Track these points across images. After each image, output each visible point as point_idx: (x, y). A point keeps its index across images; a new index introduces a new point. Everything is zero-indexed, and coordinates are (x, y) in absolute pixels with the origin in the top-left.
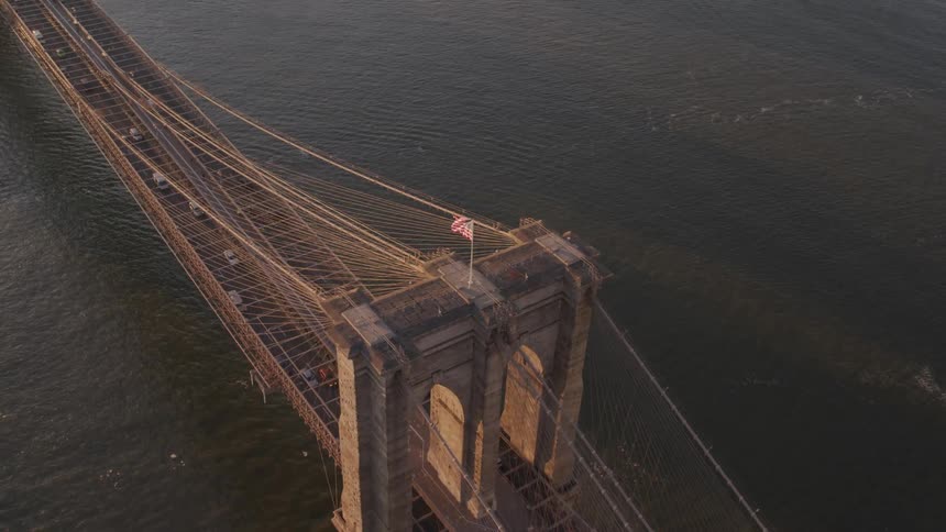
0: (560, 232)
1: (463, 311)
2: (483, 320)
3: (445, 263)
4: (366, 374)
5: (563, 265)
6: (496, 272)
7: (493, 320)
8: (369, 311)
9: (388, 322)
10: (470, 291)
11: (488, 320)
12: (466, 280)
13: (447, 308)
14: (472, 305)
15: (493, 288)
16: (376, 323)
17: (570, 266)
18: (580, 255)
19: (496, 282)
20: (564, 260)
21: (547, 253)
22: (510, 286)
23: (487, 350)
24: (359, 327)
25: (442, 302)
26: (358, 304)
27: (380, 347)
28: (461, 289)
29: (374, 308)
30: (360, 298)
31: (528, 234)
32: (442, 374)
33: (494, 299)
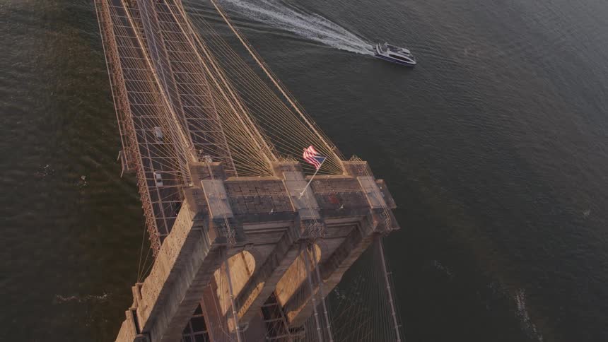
0: (377, 177)
1: (289, 215)
2: (300, 228)
3: (289, 169)
4: (200, 231)
5: (369, 206)
6: (322, 193)
7: (306, 233)
8: (222, 188)
9: (232, 203)
10: (299, 202)
11: (303, 230)
12: (300, 192)
13: (278, 209)
14: (297, 213)
15: (316, 206)
16: (224, 200)
17: (374, 209)
18: (383, 204)
19: (319, 201)
20: (372, 204)
21: (361, 192)
22: (328, 208)
23: (292, 246)
24: (210, 199)
25: (276, 202)
26: (216, 177)
27: (219, 221)
28: (294, 197)
29: (226, 186)
30: (219, 173)
31: (354, 170)
32: (252, 246)
33: (314, 215)
